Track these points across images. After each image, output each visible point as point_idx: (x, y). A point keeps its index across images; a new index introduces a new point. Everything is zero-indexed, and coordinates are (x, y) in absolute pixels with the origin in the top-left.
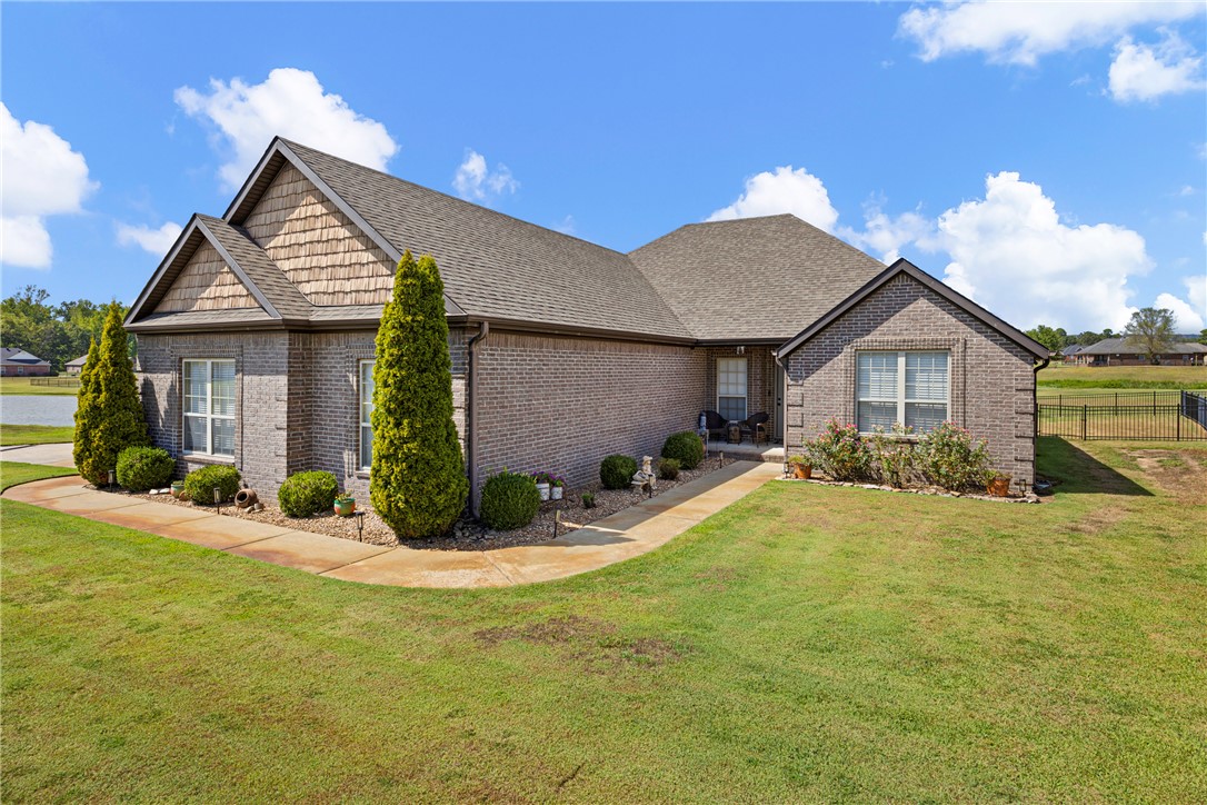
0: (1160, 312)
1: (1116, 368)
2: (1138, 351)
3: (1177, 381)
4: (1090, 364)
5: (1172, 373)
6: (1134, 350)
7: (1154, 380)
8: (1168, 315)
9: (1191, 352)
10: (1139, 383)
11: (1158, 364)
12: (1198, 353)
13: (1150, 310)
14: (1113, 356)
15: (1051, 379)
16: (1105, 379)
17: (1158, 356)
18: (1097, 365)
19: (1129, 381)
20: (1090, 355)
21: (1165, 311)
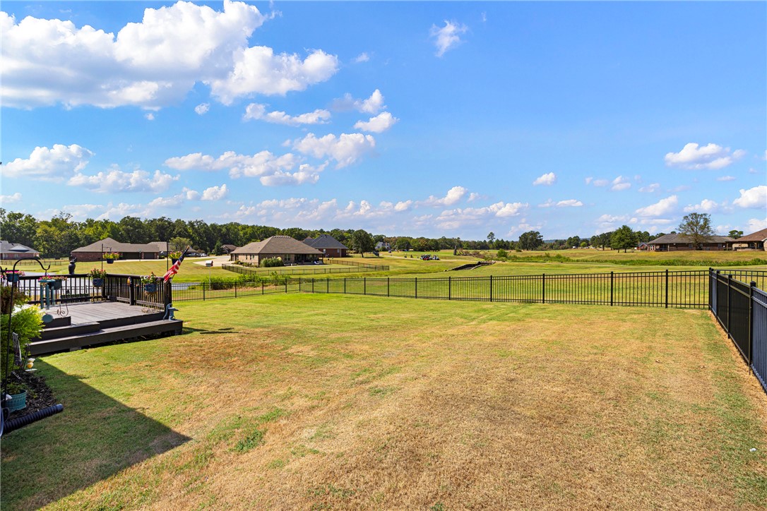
0: (702, 215)
1: (672, 252)
2: (687, 242)
3: (714, 261)
4: (657, 250)
5: (710, 255)
6: (686, 241)
7: (698, 260)
8: (707, 217)
9: (724, 242)
10: (687, 262)
11: (701, 250)
12: (729, 242)
13: (695, 214)
14: (671, 245)
15: (629, 259)
16: (664, 260)
17: (702, 245)
18: (661, 250)
19: (679, 261)
20: (657, 245)
21: (705, 215)
